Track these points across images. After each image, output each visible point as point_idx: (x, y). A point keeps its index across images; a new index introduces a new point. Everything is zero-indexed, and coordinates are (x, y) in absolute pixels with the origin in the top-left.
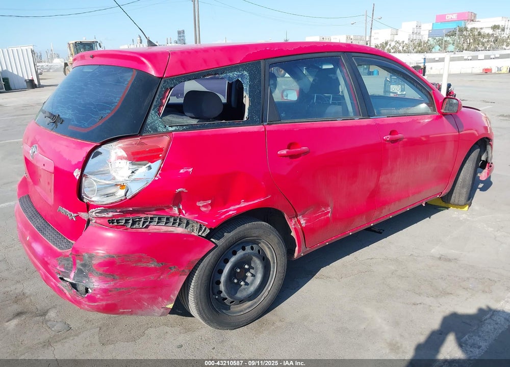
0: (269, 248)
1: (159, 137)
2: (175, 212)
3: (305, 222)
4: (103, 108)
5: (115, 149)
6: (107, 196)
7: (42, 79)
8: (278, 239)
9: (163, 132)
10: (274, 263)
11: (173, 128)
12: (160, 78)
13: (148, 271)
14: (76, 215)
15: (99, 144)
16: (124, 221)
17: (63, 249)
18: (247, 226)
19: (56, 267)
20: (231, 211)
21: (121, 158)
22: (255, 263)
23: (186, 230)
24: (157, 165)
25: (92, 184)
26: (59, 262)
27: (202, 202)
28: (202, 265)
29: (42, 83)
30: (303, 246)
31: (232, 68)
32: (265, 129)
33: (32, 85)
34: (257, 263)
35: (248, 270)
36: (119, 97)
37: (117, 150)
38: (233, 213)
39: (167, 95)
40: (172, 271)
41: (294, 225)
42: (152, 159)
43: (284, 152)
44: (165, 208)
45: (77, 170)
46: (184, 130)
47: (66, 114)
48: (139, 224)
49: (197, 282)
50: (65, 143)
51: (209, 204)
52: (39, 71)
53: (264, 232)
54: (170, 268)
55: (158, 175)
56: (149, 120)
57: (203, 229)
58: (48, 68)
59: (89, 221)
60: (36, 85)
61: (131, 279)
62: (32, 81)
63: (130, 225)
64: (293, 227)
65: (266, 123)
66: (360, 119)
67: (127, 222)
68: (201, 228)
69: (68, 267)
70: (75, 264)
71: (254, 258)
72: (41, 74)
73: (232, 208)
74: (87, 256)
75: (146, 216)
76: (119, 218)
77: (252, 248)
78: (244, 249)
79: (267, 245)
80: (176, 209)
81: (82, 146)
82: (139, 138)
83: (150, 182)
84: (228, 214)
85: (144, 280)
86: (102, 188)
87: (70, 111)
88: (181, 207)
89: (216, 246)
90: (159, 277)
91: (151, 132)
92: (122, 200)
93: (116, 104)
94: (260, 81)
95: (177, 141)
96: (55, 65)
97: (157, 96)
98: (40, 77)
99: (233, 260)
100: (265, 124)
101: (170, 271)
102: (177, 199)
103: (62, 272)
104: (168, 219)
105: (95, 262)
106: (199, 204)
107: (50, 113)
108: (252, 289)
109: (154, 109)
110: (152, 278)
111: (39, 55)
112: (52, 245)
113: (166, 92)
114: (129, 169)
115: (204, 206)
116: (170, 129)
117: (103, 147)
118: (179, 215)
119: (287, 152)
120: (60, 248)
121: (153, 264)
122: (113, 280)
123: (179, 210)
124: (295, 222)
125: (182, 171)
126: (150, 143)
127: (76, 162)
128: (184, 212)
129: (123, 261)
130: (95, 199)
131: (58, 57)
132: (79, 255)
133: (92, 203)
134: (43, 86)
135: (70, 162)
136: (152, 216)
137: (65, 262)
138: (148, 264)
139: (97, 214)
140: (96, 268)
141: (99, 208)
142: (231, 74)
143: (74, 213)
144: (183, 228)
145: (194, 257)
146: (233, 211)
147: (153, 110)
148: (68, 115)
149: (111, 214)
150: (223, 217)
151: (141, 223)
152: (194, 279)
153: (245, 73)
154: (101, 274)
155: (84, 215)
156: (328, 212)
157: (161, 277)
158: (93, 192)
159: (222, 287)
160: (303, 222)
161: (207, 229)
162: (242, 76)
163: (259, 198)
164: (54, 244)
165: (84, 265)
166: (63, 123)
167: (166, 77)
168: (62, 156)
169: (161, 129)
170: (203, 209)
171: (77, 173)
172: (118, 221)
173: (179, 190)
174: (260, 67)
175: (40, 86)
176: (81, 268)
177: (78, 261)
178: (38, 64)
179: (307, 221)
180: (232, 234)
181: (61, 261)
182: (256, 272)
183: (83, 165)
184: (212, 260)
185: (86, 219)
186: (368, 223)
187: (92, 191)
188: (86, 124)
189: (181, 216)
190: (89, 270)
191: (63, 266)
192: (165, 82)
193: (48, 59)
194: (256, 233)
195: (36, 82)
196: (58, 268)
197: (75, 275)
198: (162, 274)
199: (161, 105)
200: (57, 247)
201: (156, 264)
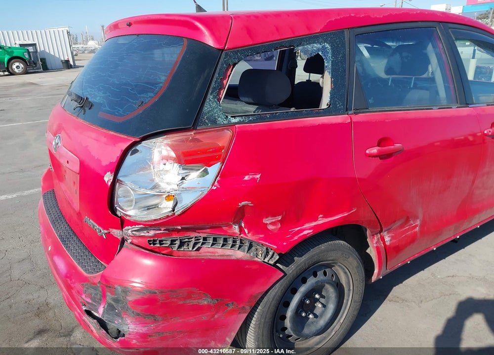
0: (345, 273)
1: (218, 131)
2: (235, 231)
3: (389, 239)
4: (144, 90)
5: (160, 147)
6: (148, 209)
7: (77, 60)
8: (358, 262)
9: (224, 124)
10: (349, 290)
11: (237, 120)
12: (219, 50)
13: (199, 309)
14: (106, 231)
15: (138, 140)
16: (169, 242)
17: (89, 273)
18: (323, 247)
19: (81, 295)
20: (305, 229)
21: (167, 158)
22: (327, 291)
23: (248, 255)
24: (214, 170)
25: (129, 192)
26: (85, 289)
27: (270, 218)
28: (265, 299)
29: (77, 63)
30: (384, 268)
31: (310, 38)
32: (351, 119)
33: (67, 65)
34: (330, 292)
35: (317, 300)
36: (165, 75)
37: (163, 147)
38: (308, 233)
39: (228, 74)
40: (229, 309)
41: (376, 243)
42: (208, 162)
43: (374, 150)
44: (222, 226)
45: (108, 173)
46: (250, 122)
47: (97, 97)
48: (188, 245)
49: (259, 320)
50: (94, 135)
51: (279, 221)
52: (74, 53)
53: (342, 254)
54: (227, 305)
55: (216, 183)
56: (206, 108)
57: (271, 253)
58: (83, 49)
59: (123, 240)
60: (71, 65)
61: (178, 320)
62: (68, 61)
63: (177, 247)
64: (375, 245)
65: (352, 112)
66: (458, 107)
67: (173, 242)
68: (267, 253)
69: (95, 298)
70: (104, 296)
71: (327, 286)
72: (76, 55)
73: (307, 226)
74: (120, 290)
75: (197, 235)
76: (163, 238)
77: (325, 274)
78: (315, 275)
79: (344, 269)
80: (237, 227)
81: (115, 141)
82: (193, 133)
83: (206, 192)
84: (302, 234)
85: (194, 320)
86: (141, 198)
87: (101, 94)
88: (243, 225)
89: (285, 275)
90: (213, 316)
91: (208, 124)
92: (168, 216)
93: (161, 85)
94: (344, 56)
95: (242, 137)
96: (89, 46)
97: (216, 75)
98: (76, 58)
99: (303, 289)
100: (350, 112)
101: (226, 308)
102: (238, 215)
103: (88, 303)
104: (225, 240)
105: (130, 298)
106: (266, 221)
107: (76, 95)
108: (322, 322)
109: (212, 92)
110: (204, 318)
111: (75, 37)
112: (76, 264)
113: (227, 70)
114: (179, 174)
115: (272, 224)
116: (233, 120)
117: (144, 143)
118: (240, 234)
119: (379, 151)
120: (85, 271)
121: (206, 301)
122: (155, 321)
123: (241, 227)
124: (378, 239)
125: (246, 178)
126: (206, 139)
127: (107, 163)
128: (246, 231)
129: (167, 298)
130: (132, 213)
131: (93, 39)
132: (110, 287)
133: (128, 218)
134: (78, 67)
135: (99, 161)
136: (205, 235)
137: (92, 291)
138: (200, 301)
139: (134, 232)
140: (132, 306)
141: (137, 226)
142: (309, 47)
143: (105, 228)
144: (244, 251)
145: (256, 290)
146: (310, 229)
147: (211, 94)
148: (99, 97)
149: (152, 233)
150: (296, 238)
151: (191, 244)
152: (255, 316)
153: (327, 45)
154: (138, 315)
155: (117, 233)
156: (416, 226)
157: (216, 316)
158: (129, 204)
159: (288, 323)
160: (387, 239)
161: (276, 254)
162: (324, 48)
163: (342, 212)
164: (79, 264)
165: (117, 301)
166: (93, 107)
167: (229, 49)
168: (90, 153)
169: (221, 120)
170: (271, 227)
171: (108, 178)
172: (161, 242)
173: (243, 203)
174: (344, 39)
175: (75, 67)
176: (113, 303)
177: (108, 294)
178: (73, 46)
179: (392, 238)
180: (304, 258)
181: (88, 288)
182: (328, 302)
183: (117, 168)
184: (279, 293)
185: (120, 238)
186: (454, 236)
187: (129, 201)
188: (121, 111)
189: (242, 235)
190: (123, 308)
191: (90, 296)
192: (227, 55)
193: (84, 41)
194: (332, 256)
195: (72, 63)
196: (84, 297)
197: (104, 312)
198: (217, 312)
199: (222, 87)
200: (82, 268)
201: (210, 300)
